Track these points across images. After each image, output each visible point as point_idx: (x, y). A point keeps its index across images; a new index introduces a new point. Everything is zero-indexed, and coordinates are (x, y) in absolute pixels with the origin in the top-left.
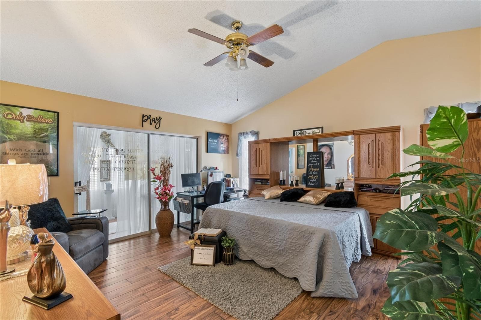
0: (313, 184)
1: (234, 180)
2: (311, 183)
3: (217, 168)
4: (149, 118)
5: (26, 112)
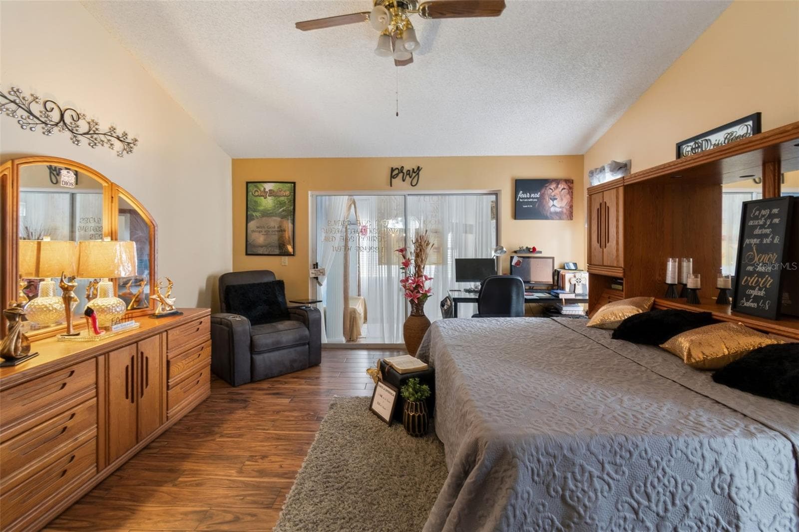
0: (754, 305)
1: (575, 277)
2: (747, 300)
3: (534, 249)
4: (402, 172)
5: (268, 187)
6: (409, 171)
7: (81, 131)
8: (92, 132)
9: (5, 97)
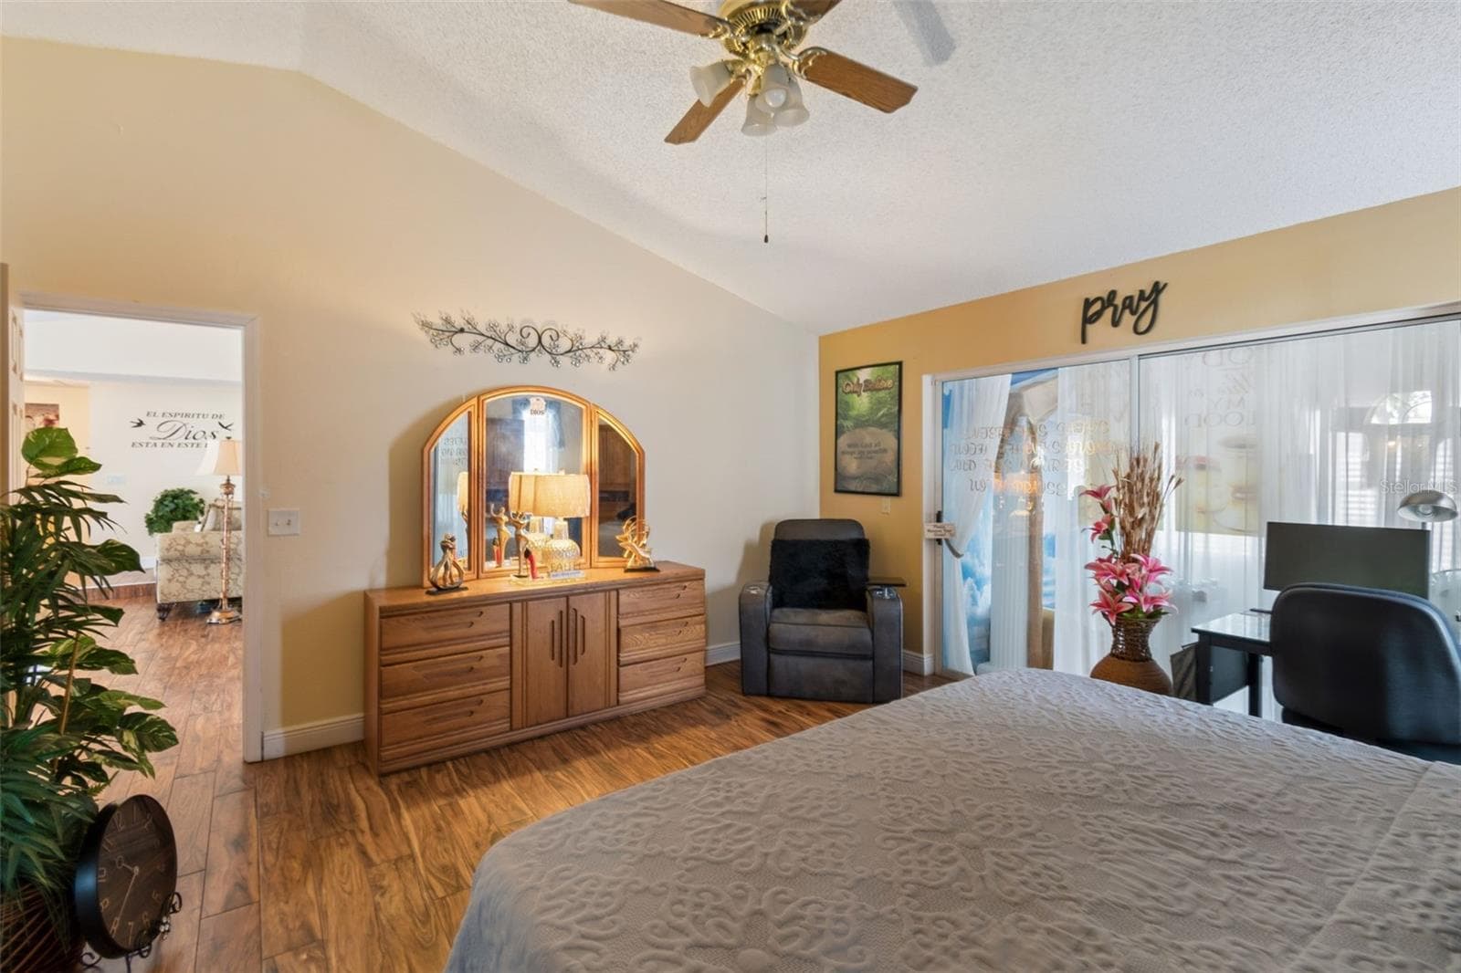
4: (1111, 303)
5: (864, 375)
6: (1131, 298)
7: (561, 350)
8: (574, 349)
9: (483, 335)
